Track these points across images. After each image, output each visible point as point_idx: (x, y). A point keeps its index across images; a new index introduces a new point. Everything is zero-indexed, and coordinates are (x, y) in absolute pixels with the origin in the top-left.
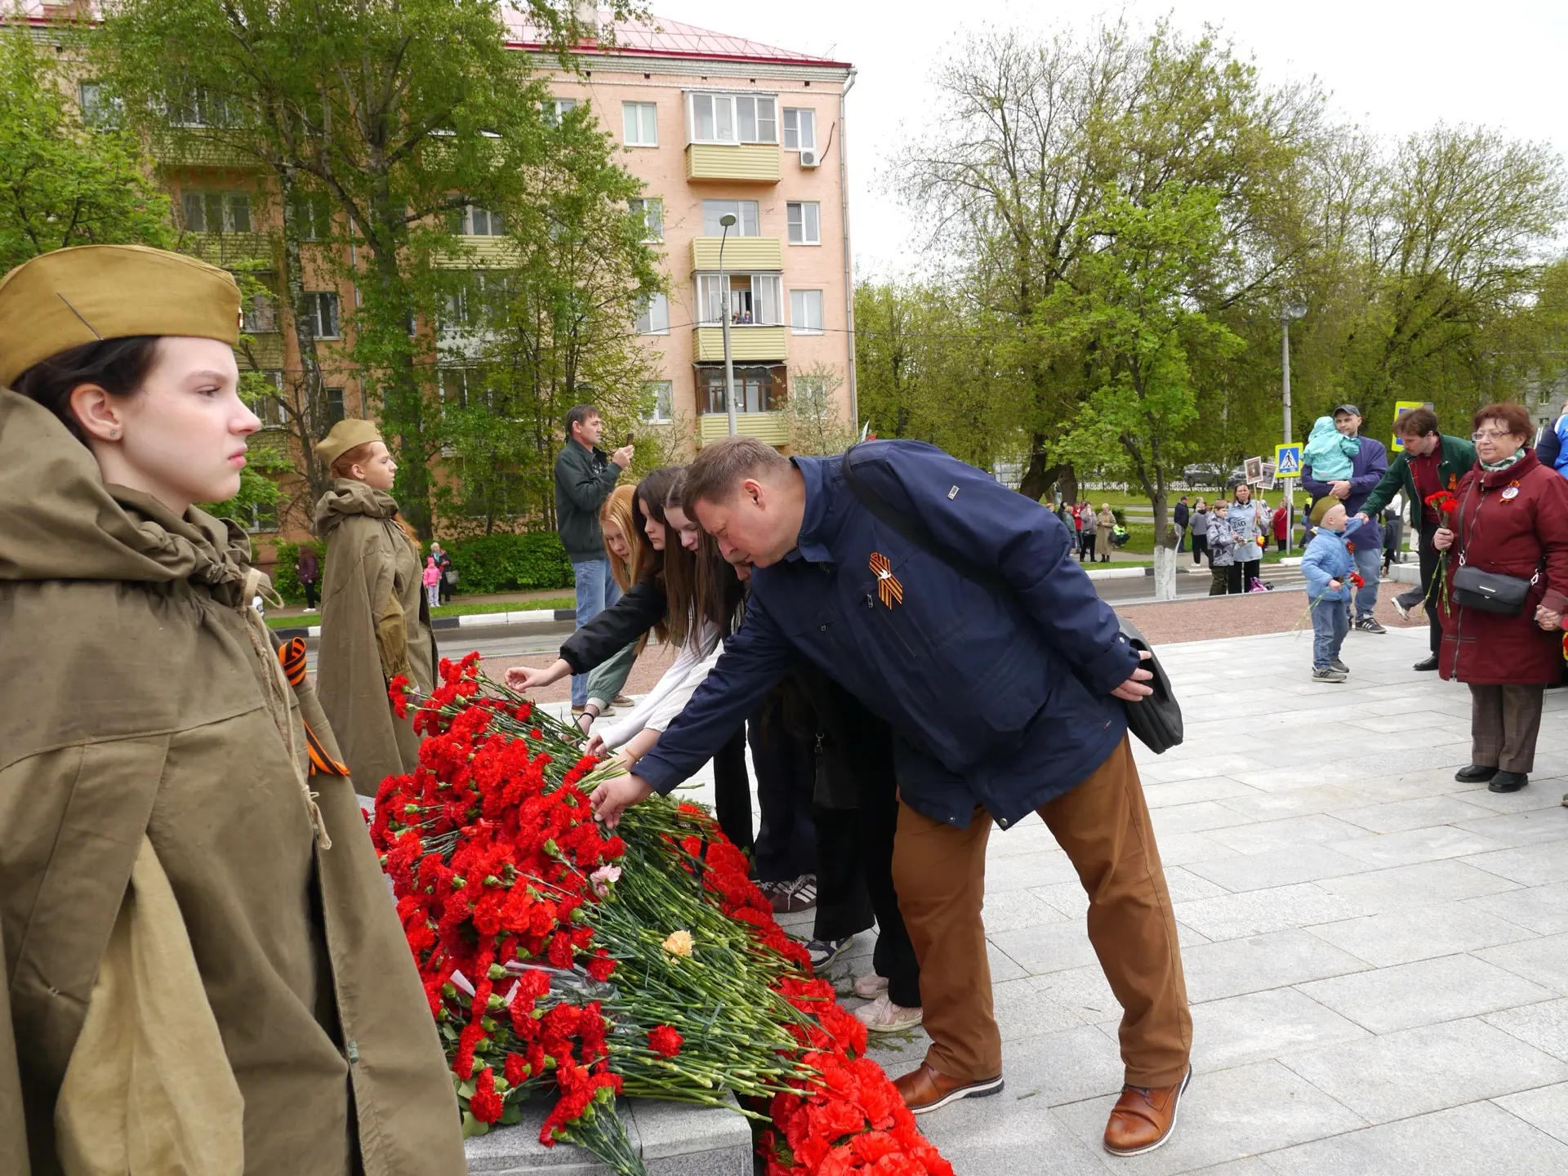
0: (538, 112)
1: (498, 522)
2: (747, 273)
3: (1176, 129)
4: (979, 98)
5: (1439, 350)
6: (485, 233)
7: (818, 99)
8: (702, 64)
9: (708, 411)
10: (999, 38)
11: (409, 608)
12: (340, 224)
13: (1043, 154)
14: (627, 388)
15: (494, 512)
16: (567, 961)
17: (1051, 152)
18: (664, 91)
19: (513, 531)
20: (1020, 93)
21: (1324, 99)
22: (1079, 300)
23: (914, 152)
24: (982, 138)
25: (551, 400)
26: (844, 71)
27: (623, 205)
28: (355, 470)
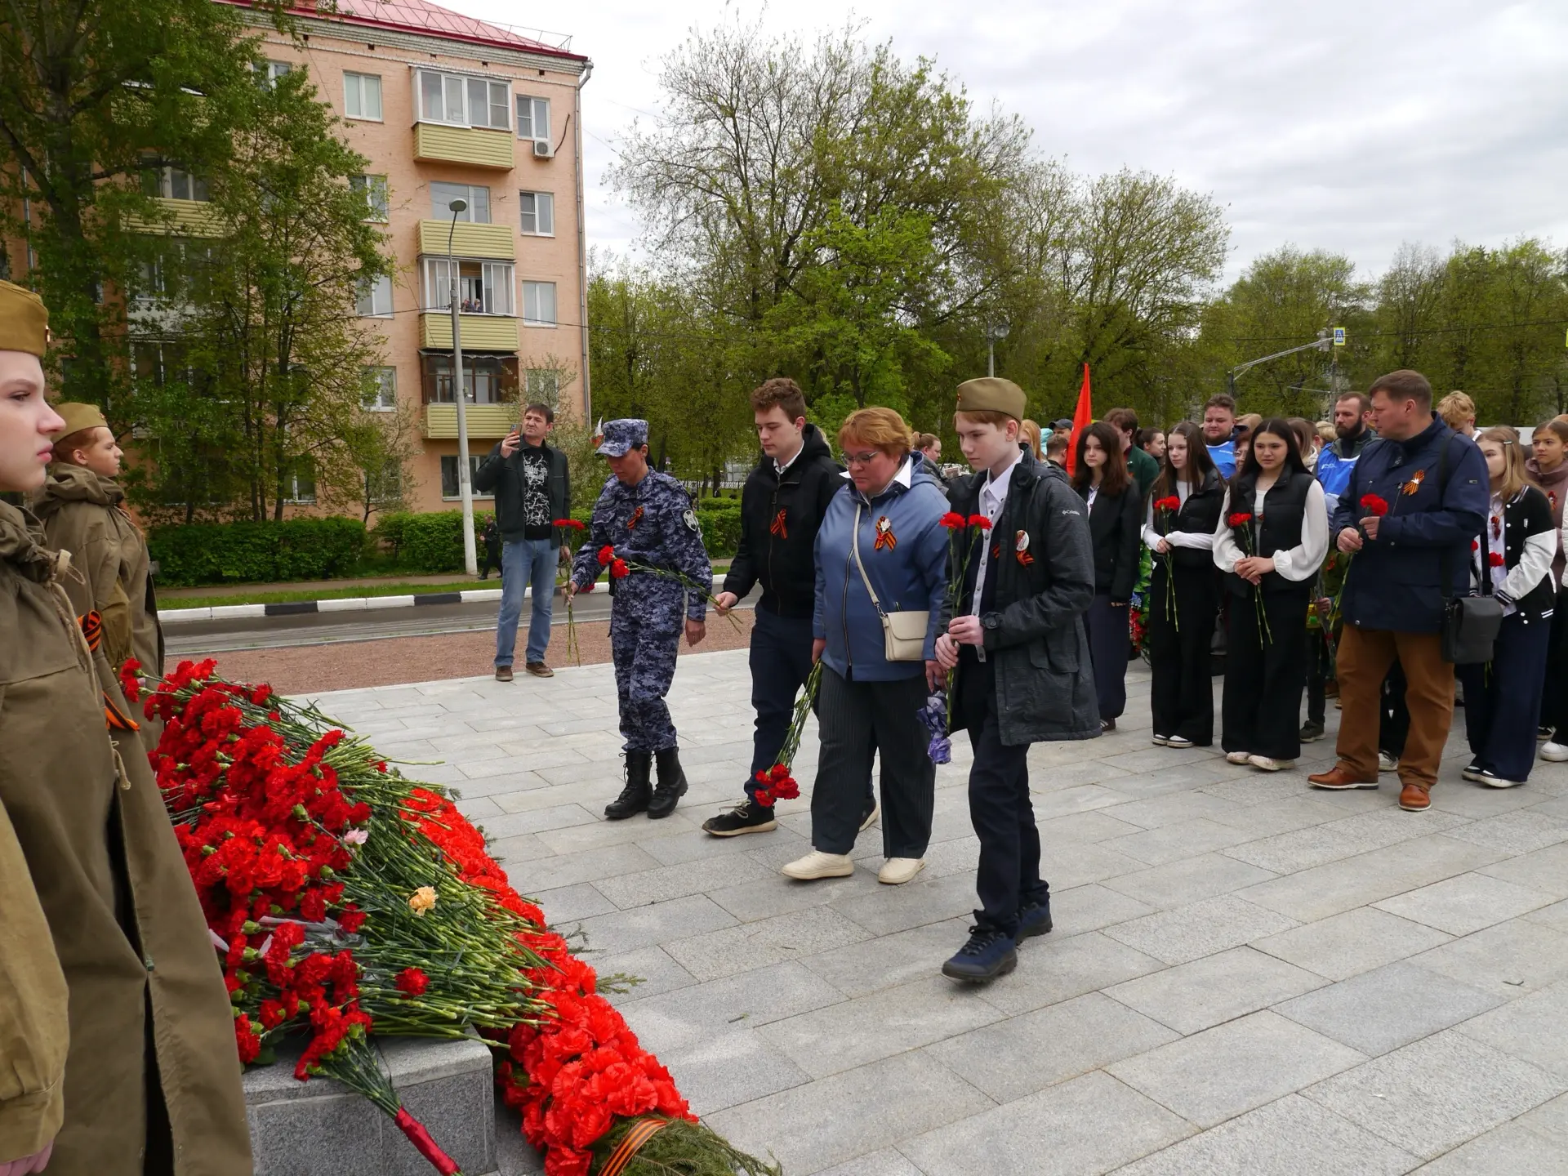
0: (249, 74)
1: (199, 510)
2: (478, 260)
3: (895, 152)
4: (710, 104)
5: (1120, 373)
6: (186, 197)
7: (551, 88)
8: (431, 41)
9: (435, 400)
10: (731, 48)
11: (135, 597)
12: (10, 175)
13: (774, 165)
14: (347, 373)
15: (195, 499)
16: (319, 915)
17: (781, 164)
18: (390, 64)
19: (217, 520)
20: (750, 105)
21: (1025, 138)
22: (806, 310)
23: (648, 152)
24: (714, 144)
25: (262, 382)
26: (579, 64)
27: (343, 180)
28: (76, 455)
